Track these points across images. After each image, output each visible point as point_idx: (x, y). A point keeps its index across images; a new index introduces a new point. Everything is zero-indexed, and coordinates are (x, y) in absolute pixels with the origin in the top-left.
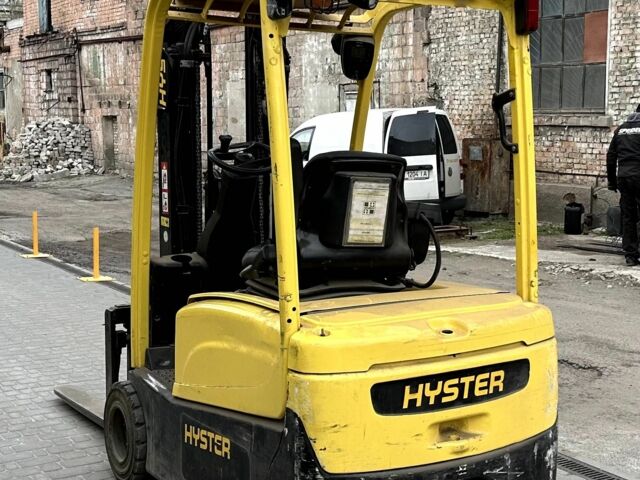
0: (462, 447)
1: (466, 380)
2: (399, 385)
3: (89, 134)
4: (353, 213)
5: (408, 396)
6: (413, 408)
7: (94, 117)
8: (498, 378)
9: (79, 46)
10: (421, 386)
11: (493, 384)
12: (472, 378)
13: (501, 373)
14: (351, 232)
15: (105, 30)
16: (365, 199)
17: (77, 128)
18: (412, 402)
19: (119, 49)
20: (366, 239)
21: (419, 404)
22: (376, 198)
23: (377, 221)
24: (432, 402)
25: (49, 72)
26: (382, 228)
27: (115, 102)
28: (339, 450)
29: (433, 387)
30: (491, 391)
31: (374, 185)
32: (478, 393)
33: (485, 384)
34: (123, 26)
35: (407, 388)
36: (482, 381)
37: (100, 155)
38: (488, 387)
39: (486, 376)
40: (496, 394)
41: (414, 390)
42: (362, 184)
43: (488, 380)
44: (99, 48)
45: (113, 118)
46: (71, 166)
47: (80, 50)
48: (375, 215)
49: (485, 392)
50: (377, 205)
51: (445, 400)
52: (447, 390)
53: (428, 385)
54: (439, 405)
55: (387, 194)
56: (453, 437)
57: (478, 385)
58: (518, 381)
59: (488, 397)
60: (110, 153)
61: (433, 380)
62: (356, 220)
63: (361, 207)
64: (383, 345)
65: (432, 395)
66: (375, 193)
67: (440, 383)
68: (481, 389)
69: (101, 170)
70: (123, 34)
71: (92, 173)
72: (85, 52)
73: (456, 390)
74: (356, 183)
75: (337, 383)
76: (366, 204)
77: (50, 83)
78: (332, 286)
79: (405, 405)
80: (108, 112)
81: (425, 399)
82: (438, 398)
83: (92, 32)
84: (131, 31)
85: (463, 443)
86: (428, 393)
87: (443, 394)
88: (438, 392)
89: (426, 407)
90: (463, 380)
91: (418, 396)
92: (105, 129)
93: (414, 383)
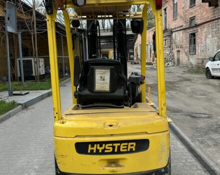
0: (113, 170)
1: (116, 145)
2: (87, 144)
3: (173, 55)
4: (96, 80)
5: (90, 148)
6: (92, 153)
7: (175, 51)
8: (132, 145)
9: (172, 32)
10: (95, 145)
11: (129, 147)
12: (119, 144)
13: (134, 144)
14: (96, 87)
15: (178, 27)
16: (100, 75)
17: (171, 54)
18: (92, 151)
19: (181, 32)
20: (102, 89)
21: (95, 151)
22: (105, 75)
23: (106, 83)
24: (100, 151)
25: (165, 40)
26: (109, 86)
27: (180, 47)
28: (64, 164)
29: (101, 146)
30: (129, 150)
31: (104, 70)
32: (121, 150)
33: (126, 147)
34: (182, 26)
35: (90, 146)
36: (124, 146)
37: (176, 61)
38: (127, 148)
39: (126, 144)
40: (131, 151)
41: (93, 146)
42: (99, 70)
43: (127, 146)
44: (176, 32)
45: (179, 51)
46: (168, 64)
47: (172, 33)
48: (105, 81)
49: (126, 150)
50: (106, 77)
51: (106, 151)
52: (107, 148)
53: (98, 145)
54: (103, 153)
55: (109, 73)
56: (113, 165)
57: (122, 147)
58: (144, 147)
59: (127, 152)
60: (178, 60)
61: (101, 143)
62: (98, 83)
63: (99, 78)
64: (80, 129)
65: (100, 149)
66: (104, 73)
67: (104, 145)
68: (123, 149)
69: (176, 65)
70: (182, 28)
71: (173, 66)
72: (174, 34)
73: (111, 148)
74: (96, 70)
75: (63, 141)
76: (101, 77)
77: (165, 43)
78: (95, 105)
79: (89, 152)
80: (178, 49)
81: (98, 150)
82: (103, 150)
83: (175, 28)
84: (184, 27)
85: (115, 169)
86: (98, 148)
87: (105, 149)
88: (103, 148)
89: (98, 153)
90: (114, 145)
91: (95, 149)
92: (177, 54)
93: (93, 144)
